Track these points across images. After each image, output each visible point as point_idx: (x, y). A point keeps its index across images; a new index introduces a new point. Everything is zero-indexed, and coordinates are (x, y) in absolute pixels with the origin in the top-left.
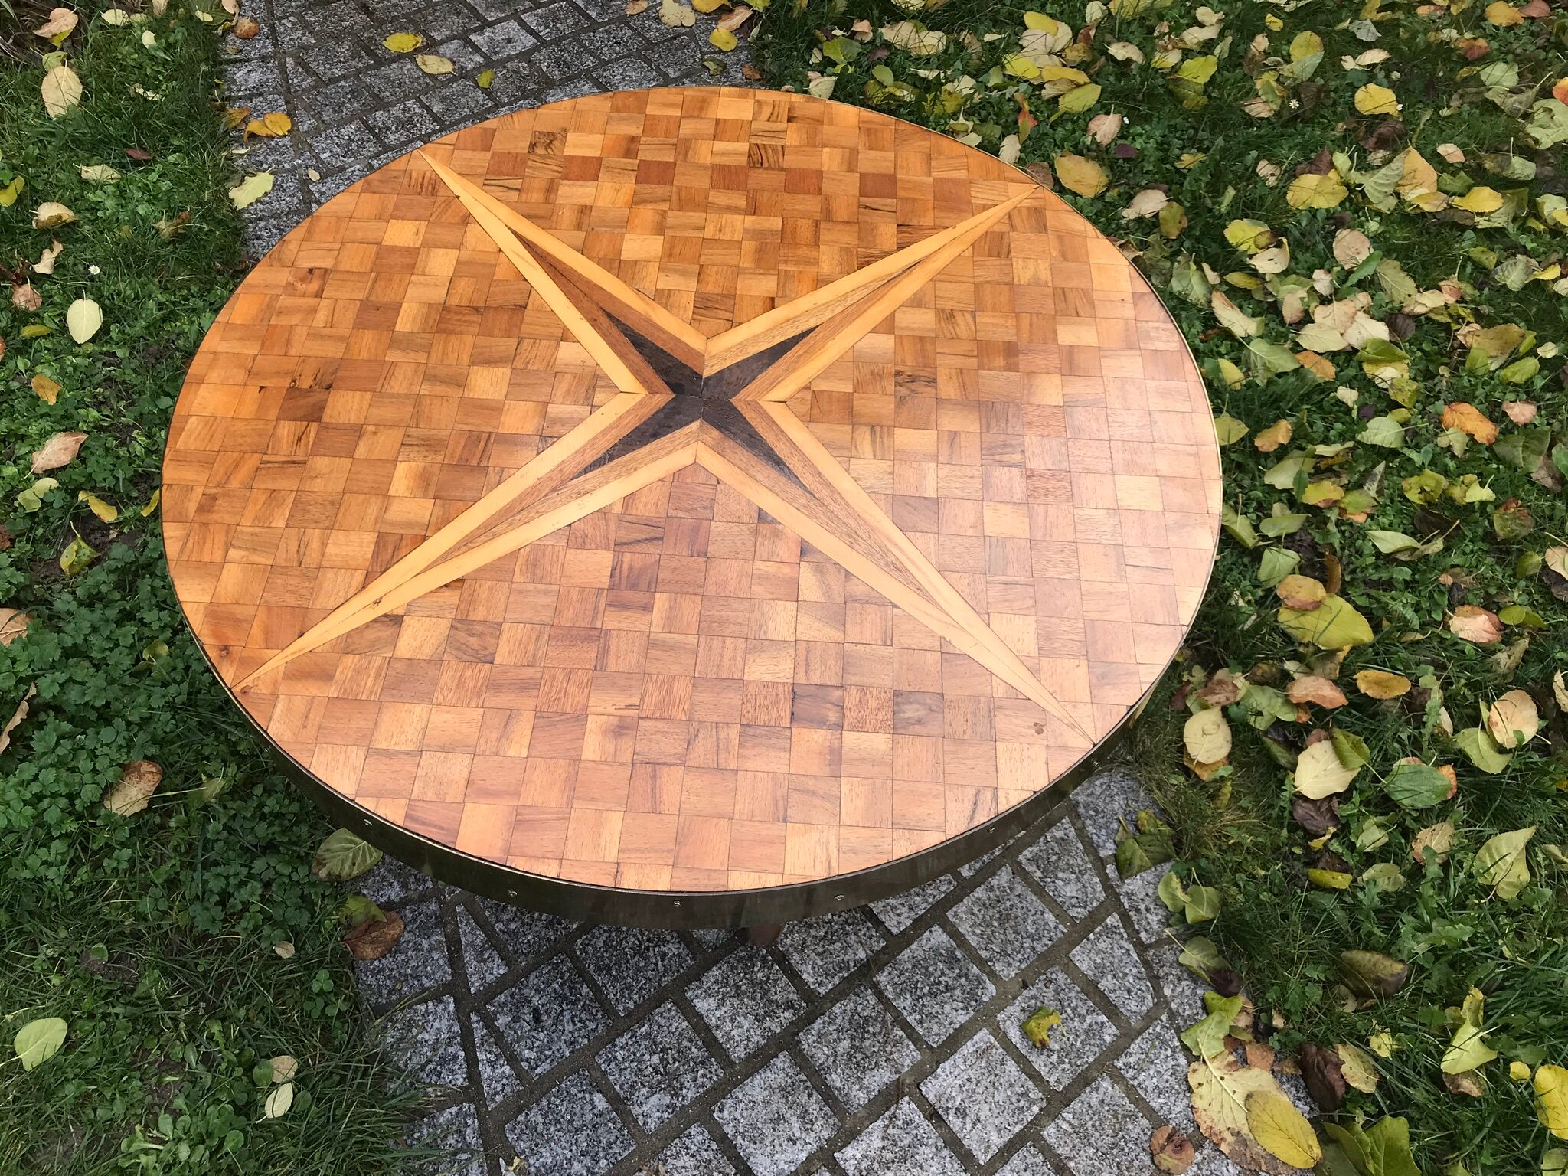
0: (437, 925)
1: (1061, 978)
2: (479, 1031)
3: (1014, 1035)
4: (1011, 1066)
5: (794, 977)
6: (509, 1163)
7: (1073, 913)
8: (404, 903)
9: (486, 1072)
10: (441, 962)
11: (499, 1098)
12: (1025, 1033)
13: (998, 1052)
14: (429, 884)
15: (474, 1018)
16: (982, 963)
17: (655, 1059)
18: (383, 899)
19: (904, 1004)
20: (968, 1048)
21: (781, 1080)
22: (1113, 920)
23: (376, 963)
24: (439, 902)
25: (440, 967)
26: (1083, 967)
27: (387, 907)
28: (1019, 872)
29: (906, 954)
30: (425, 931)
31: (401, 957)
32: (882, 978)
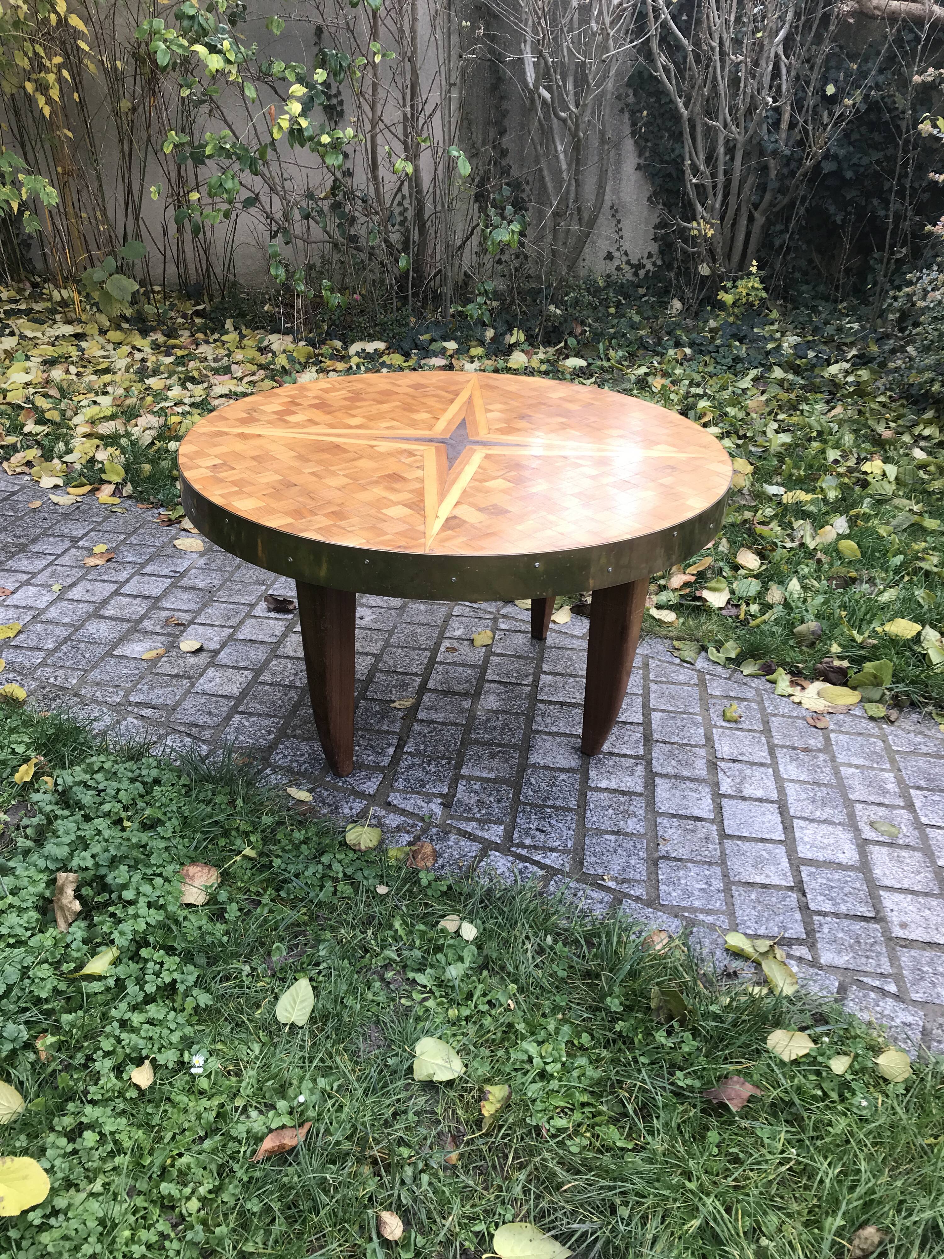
0: (446, 834)
1: (714, 701)
2: (522, 851)
3: (725, 724)
4: (737, 732)
5: (624, 756)
6: (604, 880)
7: (692, 682)
8: (417, 838)
9: (548, 861)
10: (468, 843)
11: (566, 865)
12: (729, 721)
13: (727, 731)
14: (421, 824)
15: (514, 849)
16: (684, 713)
17: (611, 811)
18: (405, 843)
19: (675, 739)
20: (716, 737)
21: (668, 786)
22: (707, 677)
23: (436, 865)
24: (436, 826)
25: (470, 846)
26: (718, 693)
27: (411, 844)
28: (656, 682)
29: (654, 726)
30: (443, 840)
31: (446, 855)
32: (656, 736)
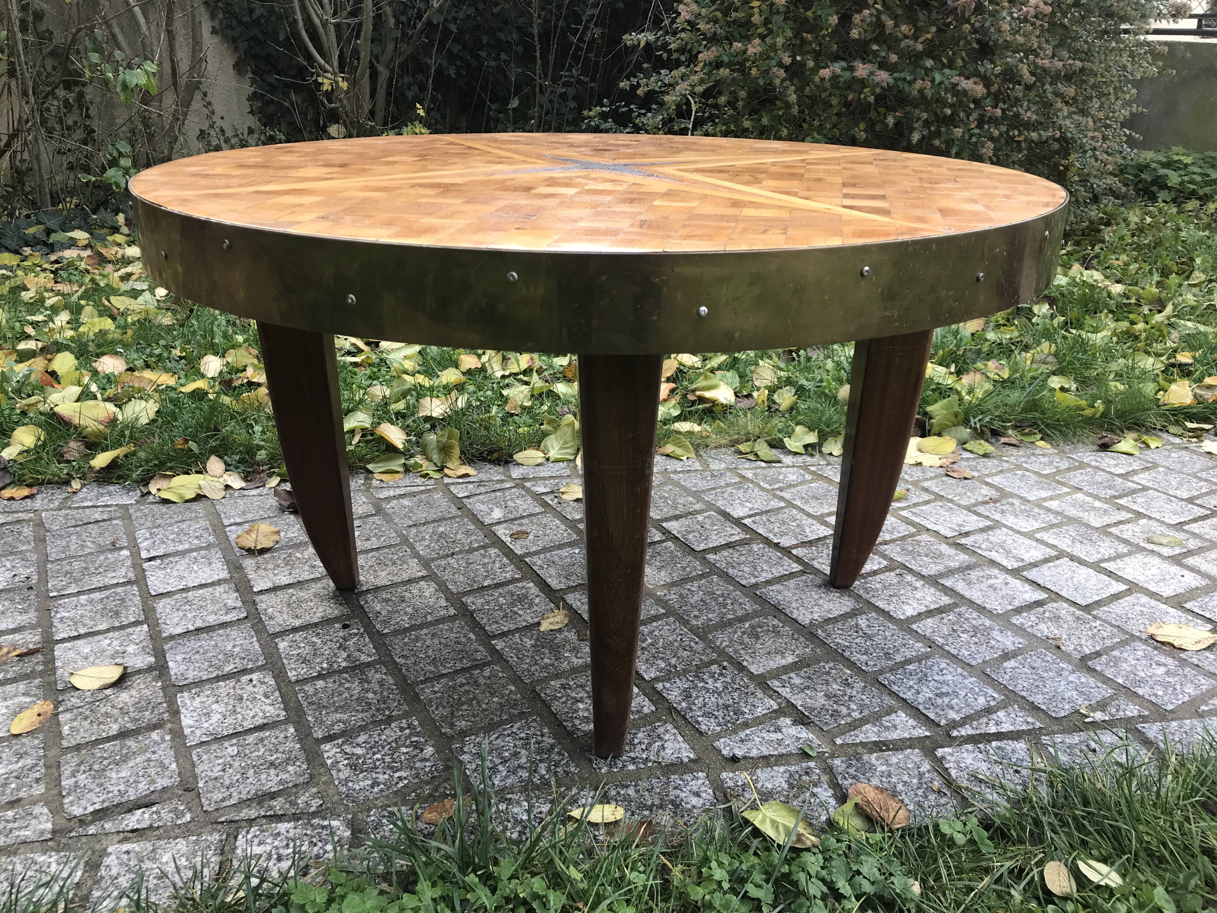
0: (859, 759)
2: (966, 731)
6: (1086, 716)
8: (835, 785)
10: (901, 756)
11: (1030, 720)
13: (915, 511)
14: (812, 764)
15: (955, 733)
17: (963, 635)
18: (833, 802)
23: (911, 808)
24: (833, 756)
25: (907, 757)
27: (842, 798)
30: (867, 769)
31: (900, 787)
